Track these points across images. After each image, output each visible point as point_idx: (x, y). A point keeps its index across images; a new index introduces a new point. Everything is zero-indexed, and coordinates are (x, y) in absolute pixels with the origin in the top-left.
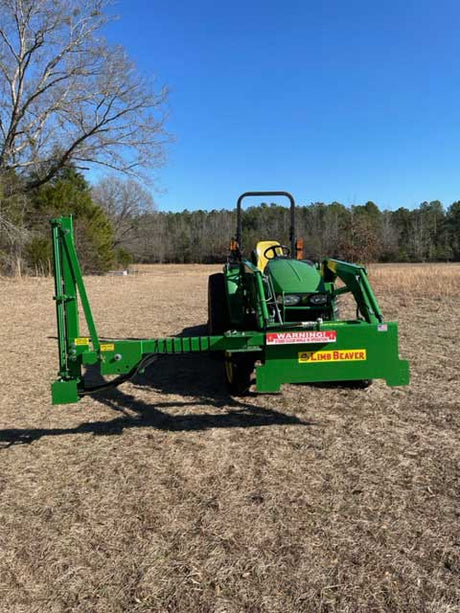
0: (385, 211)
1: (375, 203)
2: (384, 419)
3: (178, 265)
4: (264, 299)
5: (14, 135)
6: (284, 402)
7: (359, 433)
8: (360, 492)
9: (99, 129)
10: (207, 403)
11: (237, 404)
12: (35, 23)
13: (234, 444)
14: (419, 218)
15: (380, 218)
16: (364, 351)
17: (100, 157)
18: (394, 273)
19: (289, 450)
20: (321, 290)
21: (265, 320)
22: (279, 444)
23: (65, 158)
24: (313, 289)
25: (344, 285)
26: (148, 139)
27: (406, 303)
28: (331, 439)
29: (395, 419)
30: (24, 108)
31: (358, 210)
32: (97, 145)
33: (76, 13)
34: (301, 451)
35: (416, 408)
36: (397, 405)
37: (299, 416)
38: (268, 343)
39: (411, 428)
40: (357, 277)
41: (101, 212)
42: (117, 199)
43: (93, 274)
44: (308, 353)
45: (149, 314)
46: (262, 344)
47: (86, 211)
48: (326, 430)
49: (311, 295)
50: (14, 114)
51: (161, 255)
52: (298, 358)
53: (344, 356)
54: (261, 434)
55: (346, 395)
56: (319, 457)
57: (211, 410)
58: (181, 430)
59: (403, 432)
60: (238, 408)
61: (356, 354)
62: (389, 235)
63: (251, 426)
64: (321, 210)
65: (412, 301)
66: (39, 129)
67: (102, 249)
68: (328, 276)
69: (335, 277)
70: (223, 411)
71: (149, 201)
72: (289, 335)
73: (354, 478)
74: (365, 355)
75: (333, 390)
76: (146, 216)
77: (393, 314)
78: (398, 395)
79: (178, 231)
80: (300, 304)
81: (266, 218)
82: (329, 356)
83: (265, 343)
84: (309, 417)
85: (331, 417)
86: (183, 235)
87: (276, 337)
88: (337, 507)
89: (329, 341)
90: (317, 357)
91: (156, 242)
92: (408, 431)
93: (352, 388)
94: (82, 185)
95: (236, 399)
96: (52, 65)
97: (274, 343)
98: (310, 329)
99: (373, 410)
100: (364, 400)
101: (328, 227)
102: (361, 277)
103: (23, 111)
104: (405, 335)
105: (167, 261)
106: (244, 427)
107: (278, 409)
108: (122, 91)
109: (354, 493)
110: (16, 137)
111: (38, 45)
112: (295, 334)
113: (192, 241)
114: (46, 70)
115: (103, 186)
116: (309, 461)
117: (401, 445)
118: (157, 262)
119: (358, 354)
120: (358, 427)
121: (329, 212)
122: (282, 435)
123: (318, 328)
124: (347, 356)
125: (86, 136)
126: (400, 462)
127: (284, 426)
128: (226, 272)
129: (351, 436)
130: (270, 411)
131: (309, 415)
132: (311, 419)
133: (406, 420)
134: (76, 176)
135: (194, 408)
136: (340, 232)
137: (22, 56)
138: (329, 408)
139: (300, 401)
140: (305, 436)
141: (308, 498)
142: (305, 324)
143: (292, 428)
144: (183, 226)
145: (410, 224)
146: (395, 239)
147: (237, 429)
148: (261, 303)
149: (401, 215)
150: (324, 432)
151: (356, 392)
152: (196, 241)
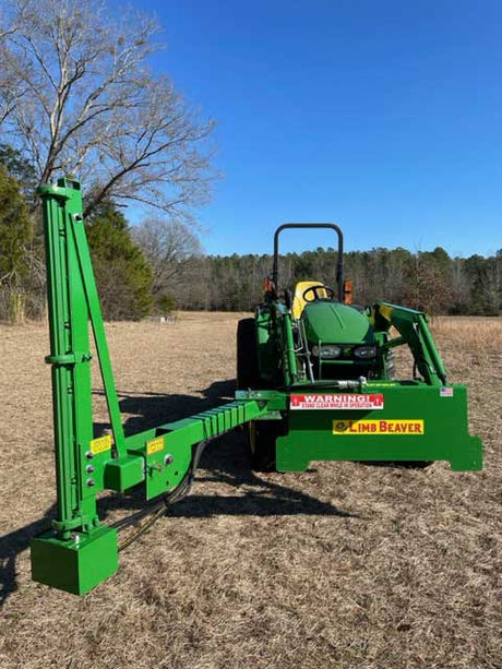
0: (457, 259)
1: (444, 249)
2: (448, 513)
3: (225, 313)
4: (292, 349)
5: (50, 170)
6: (318, 482)
7: (414, 531)
8: (408, 627)
9: (139, 164)
10: (221, 479)
11: (259, 482)
12: (76, 51)
13: (244, 540)
14: (495, 267)
15: (451, 266)
16: (421, 422)
17: (140, 194)
18: (467, 326)
19: (317, 552)
20: (370, 341)
21: (291, 376)
22: (304, 544)
23: (103, 195)
24: (359, 340)
25: (399, 335)
26: (193, 176)
27: (480, 360)
28: (374, 541)
29: (463, 513)
30: (62, 142)
31: (425, 256)
32: (139, 181)
33: (120, 42)
34: (333, 555)
35: (492, 498)
36: (467, 493)
37: (335, 502)
38: (292, 408)
39: (484, 527)
40: (415, 325)
41: (140, 253)
42: (162, 241)
43: (128, 319)
44: (346, 422)
45: (178, 365)
46: (285, 408)
47: (123, 252)
48: (370, 526)
49: (357, 346)
50: (52, 147)
51: (207, 301)
52: (331, 428)
53: (393, 428)
54: (282, 525)
55: (399, 476)
56: (357, 566)
57: (223, 490)
58: (179, 516)
59: (473, 533)
60: (258, 489)
61: (410, 425)
62: (461, 285)
63: (270, 515)
64: (384, 256)
65: (486, 358)
66: (78, 164)
67: (138, 293)
68: (380, 324)
69: (389, 326)
70: (239, 492)
71: (195, 244)
72: (320, 397)
73: (402, 605)
74: (422, 429)
75: (383, 469)
76: (193, 259)
77: (464, 373)
78: (468, 479)
79: (226, 276)
80: (341, 357)
81: (322, 264)
82: (374, 426)
83: (289, 406)
84: (348, 504)
85: (378, 506)
86: (231, 281)
87: (303, 400)
88: (373, 651)
89: (374, 407)
90: (357, 428)
91: (202, 287)
92: (480, 532)
93: (407, 467)
94: (121, 224)
95: (258, 475)
96: (93, 97)
97: (300, 408)
98: (349, 390)
99: (435, 498)
100: (422, 484)
101: (391, 275)
102: (420, 326)
103: (61, 144)
104: (478, 399)
105: (213, 309)
106: (262, 516)
107: (310, 491)
108: (164, 123)
109: (399, 629)
110: (53, 172)
111: (78, 76)
112: (328, 397)
113: (240, 287)
114: (87, 102)
115: (146, 226)
116: (343, 572)
117: (471, 554)
118: (202, 309)
119: (413, 426)
120: (413, 523)
121: (393, 258)
122: (309, 530)
123: (359, 390)
124: (398, 428)
125: (125, 171)
126: (467, 579)
127: (314, 517)
128: (257, 317)
129: (403, 537)
130: (298, 495)
131: (349, 502)
132: (350, 509)
133: (478, 516)
134: (115, 215)
135: (202, 485)
136: (404, 279)
137: (62, 86)
138: (377, 493)
139: (340, 482)
140: (341, 533)
141: (331, 635)
142: (343, 383)
143: (325, 520)
144: (231, 270)
145: (485, 274)
146: (468, 289)
147: (252, 517)
148: (288, 354)
149: (475, 264)
150: (366, 528)
151: (413, 472)
152: (245, 287)
